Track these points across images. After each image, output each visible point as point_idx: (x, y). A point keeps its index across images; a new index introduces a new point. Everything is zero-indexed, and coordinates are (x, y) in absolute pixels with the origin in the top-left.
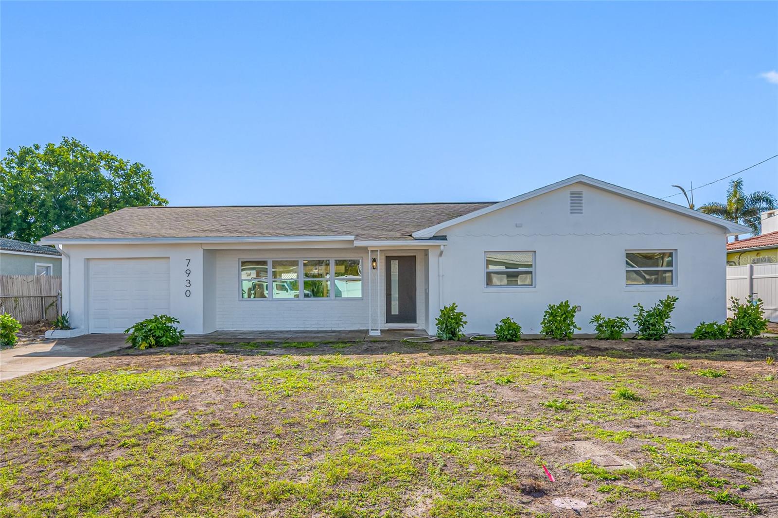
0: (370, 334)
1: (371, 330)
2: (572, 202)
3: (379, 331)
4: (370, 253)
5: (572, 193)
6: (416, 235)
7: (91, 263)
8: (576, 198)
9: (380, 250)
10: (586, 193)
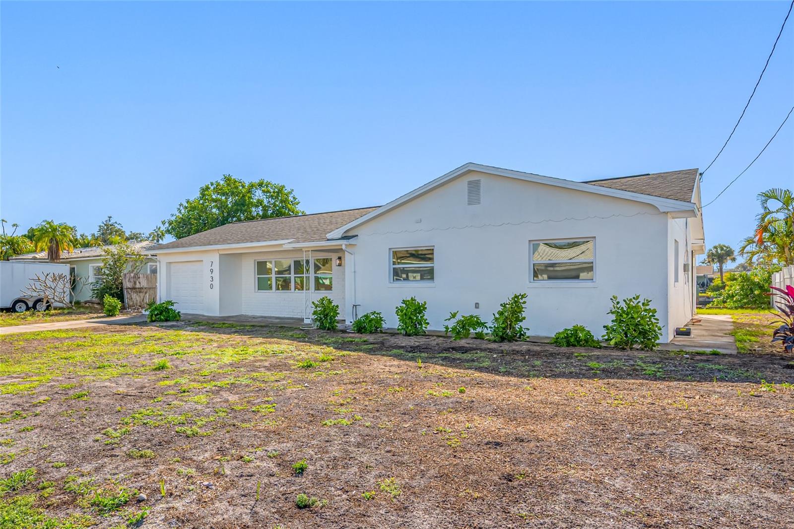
0: (305, 322)
1: (306, 318)
2: (470, 192)
3: (310, 320)
4: (304, 253)
5: (470, 183)
6: (329, 236)
7: (172, 265)
8: (474, 188)
9: (312, 251)
10: (484, 180)
